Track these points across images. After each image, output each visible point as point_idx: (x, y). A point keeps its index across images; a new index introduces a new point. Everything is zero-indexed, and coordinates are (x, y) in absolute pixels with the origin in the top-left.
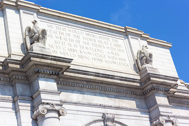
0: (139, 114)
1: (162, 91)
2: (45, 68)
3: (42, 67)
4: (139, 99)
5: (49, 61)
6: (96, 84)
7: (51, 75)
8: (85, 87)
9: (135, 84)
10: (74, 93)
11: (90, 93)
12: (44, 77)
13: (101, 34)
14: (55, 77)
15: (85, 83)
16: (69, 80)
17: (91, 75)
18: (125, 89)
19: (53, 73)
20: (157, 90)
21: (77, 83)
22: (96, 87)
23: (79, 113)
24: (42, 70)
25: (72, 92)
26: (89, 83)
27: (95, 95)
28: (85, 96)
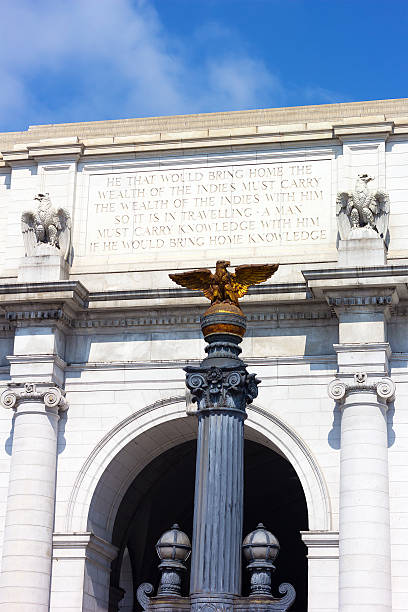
0: (306, 369)
1: (364, 305)
2: (25, 308)
3: (18, 308)
4: (323, 329)
5: (22, 297)
6: (184, 313)
7: (41, 319)
8: (154, 322)
9: (293, 296)
10: (130, 340)
11: (173, 334)
12: (29, 326)
13: (259, 161)
14: (52, 322)
15: (153, 314)
16: (112, 316)
17: (159, 296)
18: (269, 309)
19: (43, 315)
20: (349, 306)
21: (133, 318)
22: (185, 319)
23: (128, 386)
24: (20, 315)
25: (125, 340)
26: (164, 314)
27: (187, 338)
28: (158, 343)
